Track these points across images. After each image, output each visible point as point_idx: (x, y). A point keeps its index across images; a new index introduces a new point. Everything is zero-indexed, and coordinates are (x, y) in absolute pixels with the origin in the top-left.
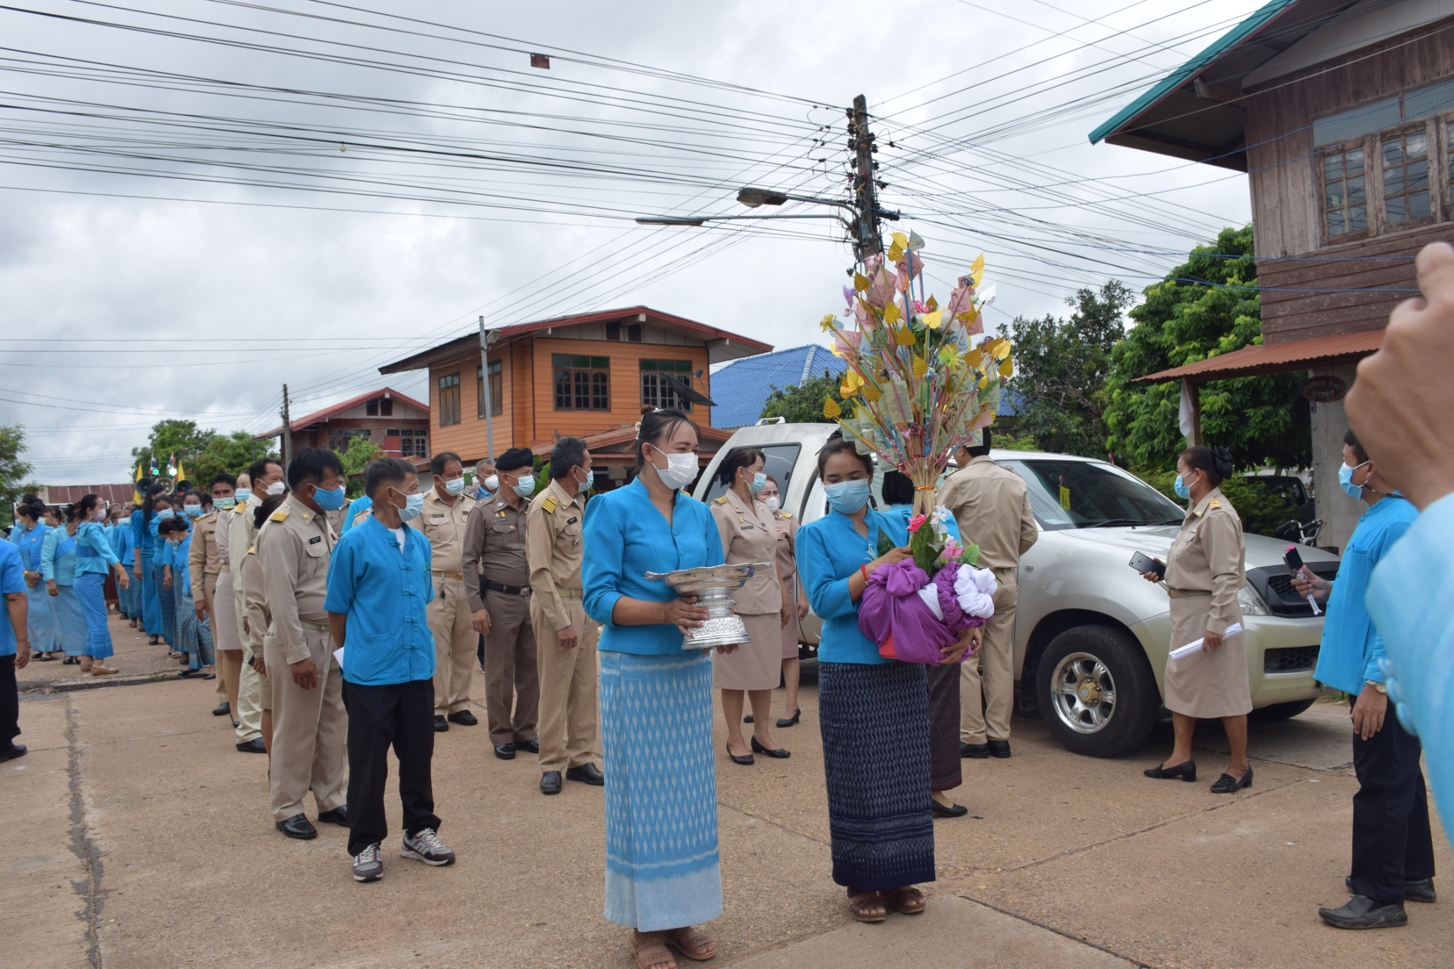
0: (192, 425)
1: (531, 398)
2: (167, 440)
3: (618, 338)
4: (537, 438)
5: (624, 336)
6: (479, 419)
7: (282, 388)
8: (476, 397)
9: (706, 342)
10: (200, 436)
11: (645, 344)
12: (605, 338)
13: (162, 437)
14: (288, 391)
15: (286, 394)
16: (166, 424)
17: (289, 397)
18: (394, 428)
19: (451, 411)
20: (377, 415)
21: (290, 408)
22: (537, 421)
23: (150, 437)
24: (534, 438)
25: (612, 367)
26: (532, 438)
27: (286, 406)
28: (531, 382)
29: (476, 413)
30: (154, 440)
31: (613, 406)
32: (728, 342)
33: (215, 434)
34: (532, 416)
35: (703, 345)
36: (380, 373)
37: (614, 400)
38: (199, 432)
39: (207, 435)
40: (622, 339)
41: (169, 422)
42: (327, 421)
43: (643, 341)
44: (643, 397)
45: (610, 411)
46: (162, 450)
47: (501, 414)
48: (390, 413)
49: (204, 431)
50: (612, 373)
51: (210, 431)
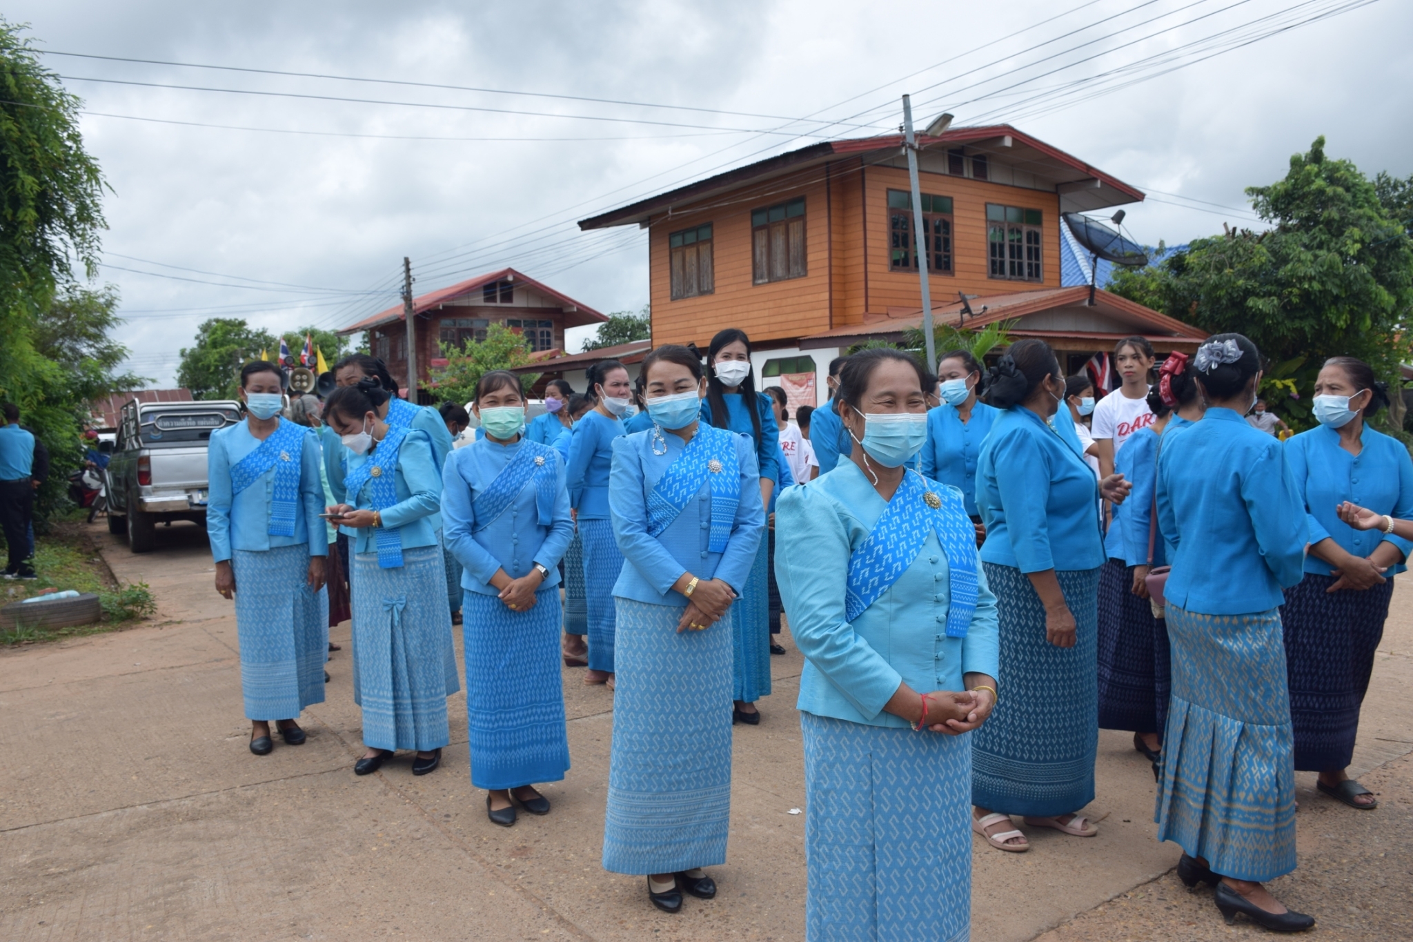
0: (242, 323)
1: (861, 251)
2: (220, 339)
3: (961, 172)
4: (871, 309)
5: (968, 171)
6: (754, 284)
7: (403, 262)
8: (750, 255)
9: (1057, 186)
10: (250, 336)
11: (991, 183)
12: (947, 172)
13: (213, 337)
14: (411, 266)
15: (408, 270)
16: (214, 323)
17: (412, 273)
18: (514, 318)
19: (695, 277)
20: (495, 302)
21: (413, 287)
22: (870, 284)
23: (197, 338)
24: (867, 310)
25: (956, 213)
26: (863, 310)
27: (409, 284)
28: (861, 228)
29: (750, 277)
30: (201, 341)
31: (957, 267)
32: (1099, 184)
33: (267, 334)
34: (862, 277)
35: (1052, 189)
36: (579, 228)
37: (959, 260)
38: (249, 332)
39: (258, 335)
40: (966, 175)
41: (217, 321)
42: (441, 307)
43: (989, 179)
44: (990, 258)
45: (952, 274)
46: (215, 351)
47: (806, 275)
48: (510, 300)
49: (254, 331)
50: (956, 221)
51: (260, 331)
